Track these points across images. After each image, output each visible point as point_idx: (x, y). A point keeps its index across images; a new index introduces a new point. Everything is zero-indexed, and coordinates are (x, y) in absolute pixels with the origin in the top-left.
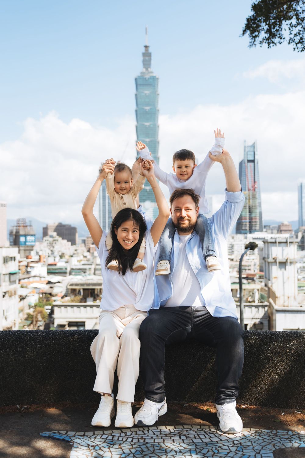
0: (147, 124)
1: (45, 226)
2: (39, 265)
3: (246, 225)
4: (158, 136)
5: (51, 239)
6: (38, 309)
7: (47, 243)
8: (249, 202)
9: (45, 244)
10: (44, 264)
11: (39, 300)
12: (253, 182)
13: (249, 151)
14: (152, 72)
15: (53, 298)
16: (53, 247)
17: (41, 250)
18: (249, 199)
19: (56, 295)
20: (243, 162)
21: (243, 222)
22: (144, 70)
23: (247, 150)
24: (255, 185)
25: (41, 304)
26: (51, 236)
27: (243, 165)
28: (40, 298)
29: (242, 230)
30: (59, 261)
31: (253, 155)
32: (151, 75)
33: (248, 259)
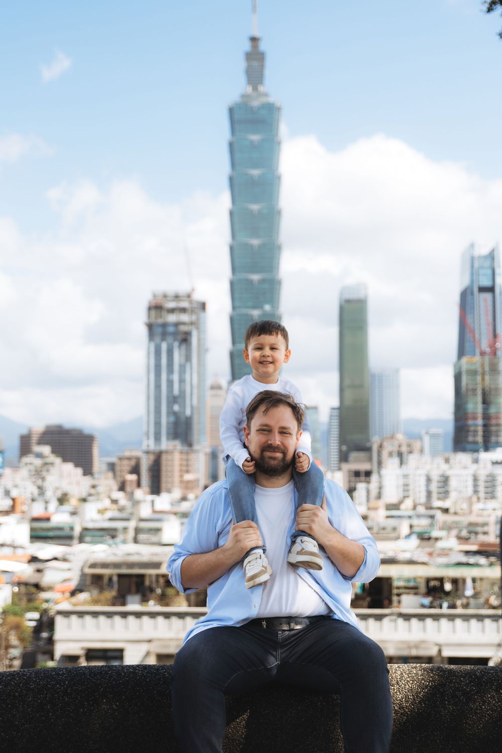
0: (255, 207)
1: (24, 432)
2: (11, 519)
3: (476, 431)
4: (278, 233)
5: (38, 462)
6: (12, 619)
7: (30, 471)
8: (483, 379)
9: (24, 472)
10: (23, 518)
11: (13, 599)
12: (491, 336)
13: (481, 267)
14: (266, 95)
15: (44, 595)
16: (43, 479)
17: (16, 486)
18: (483, 374)
19: (50, 588)
20: (469, 292)
21: (469, 426)
22: (249, 89)
23: (476, 265)
24: (495, 343)
25: (17, 609)
26: (39, 456)
27: (469, 297)
28: (14, 595)
29: (468, 443)
30: (57, 511)
31: (490, 277)
32: (264, 100)
33: (483, 510)
